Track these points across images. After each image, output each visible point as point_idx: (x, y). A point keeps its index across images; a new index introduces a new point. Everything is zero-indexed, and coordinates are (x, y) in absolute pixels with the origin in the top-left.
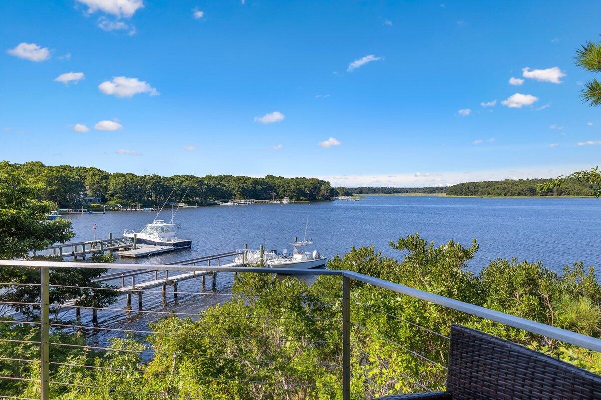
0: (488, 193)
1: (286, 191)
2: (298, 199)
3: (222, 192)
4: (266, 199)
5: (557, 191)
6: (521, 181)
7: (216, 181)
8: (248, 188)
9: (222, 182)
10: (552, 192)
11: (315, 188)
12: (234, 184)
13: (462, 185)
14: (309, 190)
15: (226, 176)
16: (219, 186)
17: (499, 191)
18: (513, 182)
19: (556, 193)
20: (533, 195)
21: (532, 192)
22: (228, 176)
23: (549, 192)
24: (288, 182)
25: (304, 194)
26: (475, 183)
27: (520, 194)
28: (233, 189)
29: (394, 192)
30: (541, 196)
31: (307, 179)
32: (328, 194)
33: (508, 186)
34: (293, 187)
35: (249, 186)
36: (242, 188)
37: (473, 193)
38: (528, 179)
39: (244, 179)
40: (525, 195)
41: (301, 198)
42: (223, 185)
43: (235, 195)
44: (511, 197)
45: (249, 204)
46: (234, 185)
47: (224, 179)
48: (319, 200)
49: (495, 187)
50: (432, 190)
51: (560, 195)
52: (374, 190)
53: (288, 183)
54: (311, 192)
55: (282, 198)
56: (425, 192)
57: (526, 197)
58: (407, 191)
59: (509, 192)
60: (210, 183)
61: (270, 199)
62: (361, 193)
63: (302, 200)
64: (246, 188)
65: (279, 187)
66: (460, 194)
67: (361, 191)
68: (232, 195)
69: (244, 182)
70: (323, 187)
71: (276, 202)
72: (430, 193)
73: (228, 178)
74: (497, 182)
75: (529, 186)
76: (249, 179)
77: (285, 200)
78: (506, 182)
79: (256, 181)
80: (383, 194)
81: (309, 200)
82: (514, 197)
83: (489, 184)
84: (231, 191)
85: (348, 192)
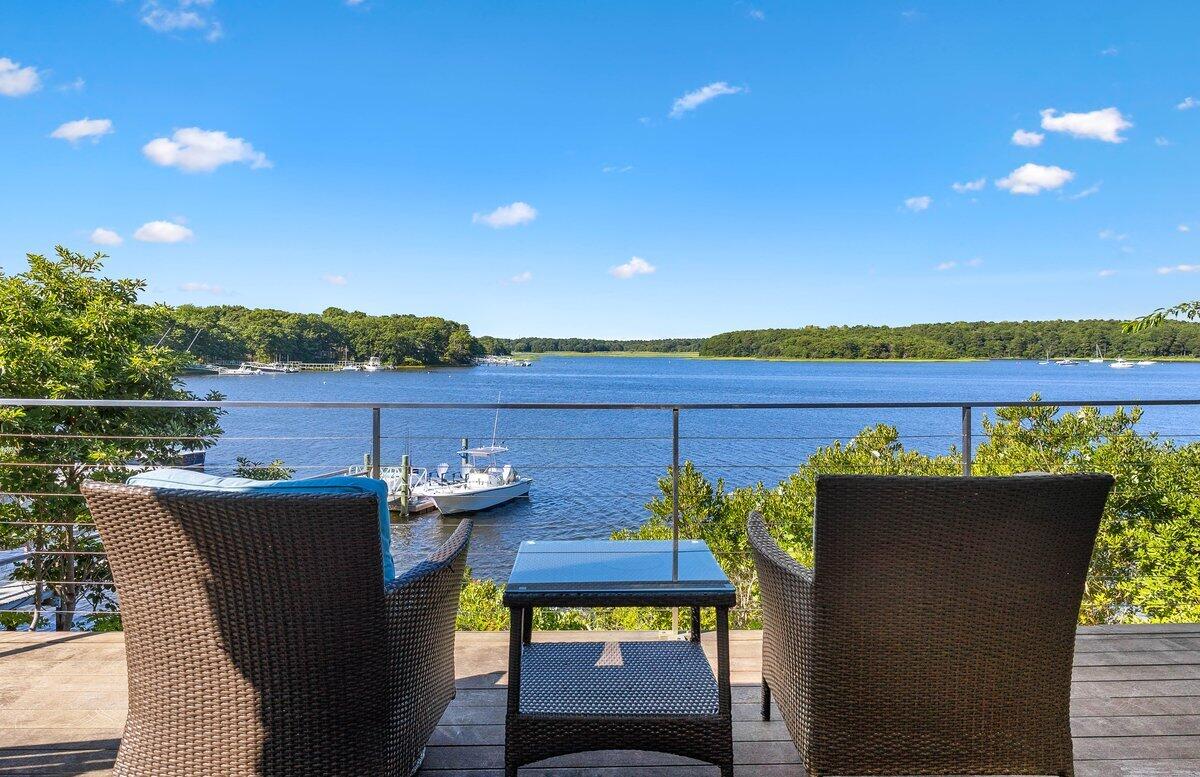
0: (778, 353)
1: (371, 343)
2: (400, 361)
3: (220, 344)
4: (325, 360)
5: (897, 349)
6: (834, 331)
7: (206, 318)
8: (285, 336)
9: (222, 322)
10: (887, 351)
11: (438, 338)
12: (251, 327)
13: (729, 335)
14: (423, 342)
15: (229, 308)
16: (215, 331)
17: (797, 349)
18: (821, 332)
19: (894, 353)
20: (856, 356)
21: (854, 351)
22: (234, 309)
23: (881, 351)
24: (376, 324)
25: (412, 350)
26: (753, 332)
27: (833, 355)
28: (249, 338)
29: (596, 349)
30: (868, 358)
31: (418, 319)
32: (465, 352)
33: (811, 339)
34: (388, 335)
35: (287, 331)
36: (270, 336)
37: (750, 352)
38: (846, 326)
39: (275, 317)
40: (842, 356)
41: (407, 359)
42: (224, 329)
43: (253, 353)
44: (818, 360)
45: (288, 372)
46: (250, 330)
47: (224, 314)
48: (445, 364)
49: (791, 339)
50: (671, 346)
51: (901, 357)
52: (556, 345)
53: (376, 326)
54: (428, 346)
55: (363, 359)
56: (656, 350)
57: (845, 360)
58: (621, 346)
59: (814, 350)
60: (193, 322)
61: (336, 360)
62: (528, 349)
63: (408, 363)
64: (280, 335)
65: (355, 336)
66: (725, 354)
67: (528, 346)
68: (246, 351)
69: (275, 323)
70: (453, 337)
71: (350, 367)
72: (666, 351)
73: (235, 313)
74: (792, 331)
75: (849, 339)
76: (286, 316)
77: (371, 363)
78: (807, 331)
79: (303, 322)
80: (573, 353)
81: (424, 363)
82: (824, 360)
83: (779, 335)
84: (243, 342)
85: (503, 348)
